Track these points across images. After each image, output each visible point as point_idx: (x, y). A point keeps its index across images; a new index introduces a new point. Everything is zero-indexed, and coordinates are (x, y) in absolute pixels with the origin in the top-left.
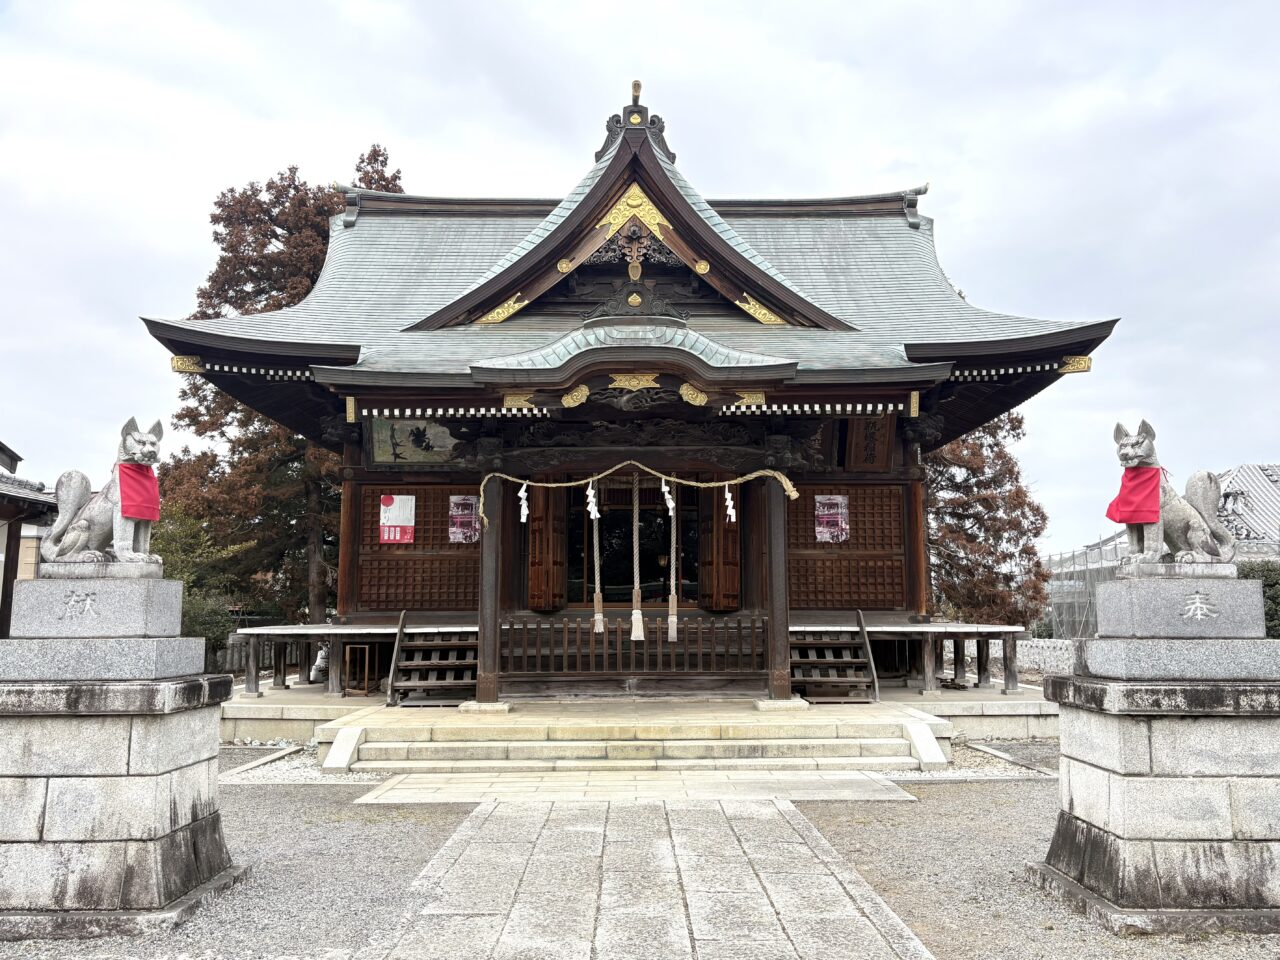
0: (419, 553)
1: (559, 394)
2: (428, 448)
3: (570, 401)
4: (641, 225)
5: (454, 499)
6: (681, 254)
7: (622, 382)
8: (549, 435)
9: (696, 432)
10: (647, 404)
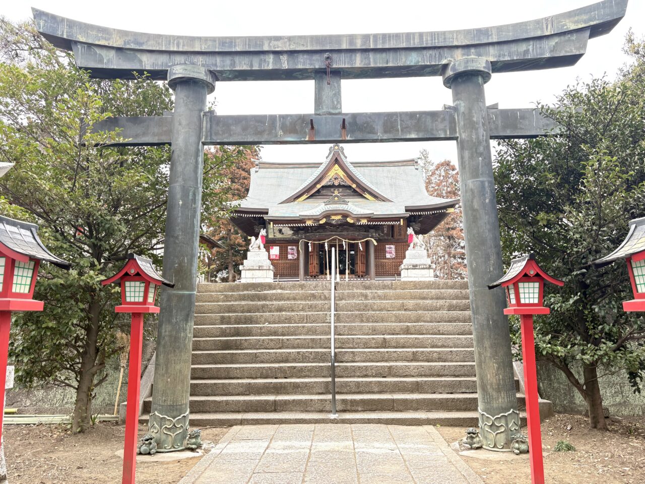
0: (280, 261)
1: (319, 221)
2: (283, 234)
3: (321, 222)
4: (338, 175)
5: (289, 247)
6: (349, 183)
7: (333, 217)
8: (316, 230)
9: (352, 229)
10: (339, 223)
